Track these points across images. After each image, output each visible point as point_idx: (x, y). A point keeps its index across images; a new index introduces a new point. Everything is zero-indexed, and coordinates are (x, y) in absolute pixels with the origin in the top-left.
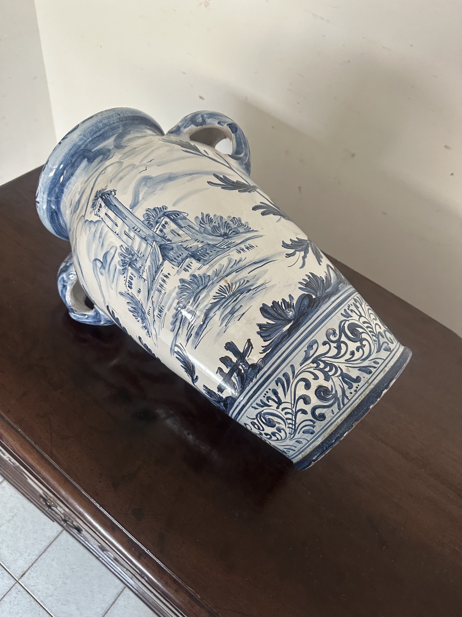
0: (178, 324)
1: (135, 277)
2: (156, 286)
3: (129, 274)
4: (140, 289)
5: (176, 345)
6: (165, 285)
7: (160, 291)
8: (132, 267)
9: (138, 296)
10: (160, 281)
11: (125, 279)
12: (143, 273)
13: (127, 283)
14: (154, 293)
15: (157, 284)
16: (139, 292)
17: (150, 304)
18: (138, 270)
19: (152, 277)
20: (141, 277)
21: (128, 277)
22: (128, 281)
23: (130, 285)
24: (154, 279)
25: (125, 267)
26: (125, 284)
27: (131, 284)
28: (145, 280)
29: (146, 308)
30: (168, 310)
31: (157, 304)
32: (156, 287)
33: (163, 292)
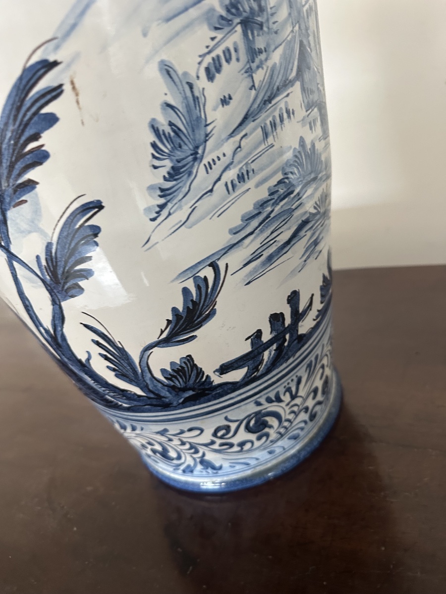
0: (255, 223)
1: (238, 60)
2: (265, 118)
3: (229, 43)
4: (230, 98)
5: (214, 266)
6: (279, 128)
7: (266, 135)
8: (245, 34)
9: (215, 109)
10: (277, 114)
11: (212, 44)
12: (258, 67)
13: (208, 60)
14: (255, 129)
15: (268, 116)
16: (225, 101)
17: (228, 148)
18: (253, 53)
19: (269, 94)
20: (250, 72)
21: (222, 47)
22: (214, 54)
23: (213, 69)
24: (270, 100)
25: (230, 17)
26: (203, 56)
27: (218, 70)
28: (254, 86)
29: (211, 151)
30: (258, 185)
31: (245, 157)
32: (265, 120)
33: (270, 140)
